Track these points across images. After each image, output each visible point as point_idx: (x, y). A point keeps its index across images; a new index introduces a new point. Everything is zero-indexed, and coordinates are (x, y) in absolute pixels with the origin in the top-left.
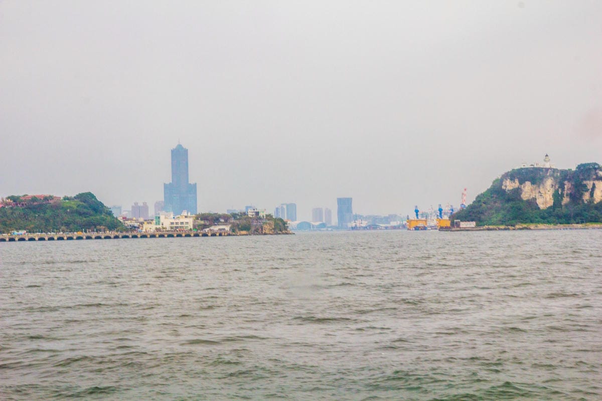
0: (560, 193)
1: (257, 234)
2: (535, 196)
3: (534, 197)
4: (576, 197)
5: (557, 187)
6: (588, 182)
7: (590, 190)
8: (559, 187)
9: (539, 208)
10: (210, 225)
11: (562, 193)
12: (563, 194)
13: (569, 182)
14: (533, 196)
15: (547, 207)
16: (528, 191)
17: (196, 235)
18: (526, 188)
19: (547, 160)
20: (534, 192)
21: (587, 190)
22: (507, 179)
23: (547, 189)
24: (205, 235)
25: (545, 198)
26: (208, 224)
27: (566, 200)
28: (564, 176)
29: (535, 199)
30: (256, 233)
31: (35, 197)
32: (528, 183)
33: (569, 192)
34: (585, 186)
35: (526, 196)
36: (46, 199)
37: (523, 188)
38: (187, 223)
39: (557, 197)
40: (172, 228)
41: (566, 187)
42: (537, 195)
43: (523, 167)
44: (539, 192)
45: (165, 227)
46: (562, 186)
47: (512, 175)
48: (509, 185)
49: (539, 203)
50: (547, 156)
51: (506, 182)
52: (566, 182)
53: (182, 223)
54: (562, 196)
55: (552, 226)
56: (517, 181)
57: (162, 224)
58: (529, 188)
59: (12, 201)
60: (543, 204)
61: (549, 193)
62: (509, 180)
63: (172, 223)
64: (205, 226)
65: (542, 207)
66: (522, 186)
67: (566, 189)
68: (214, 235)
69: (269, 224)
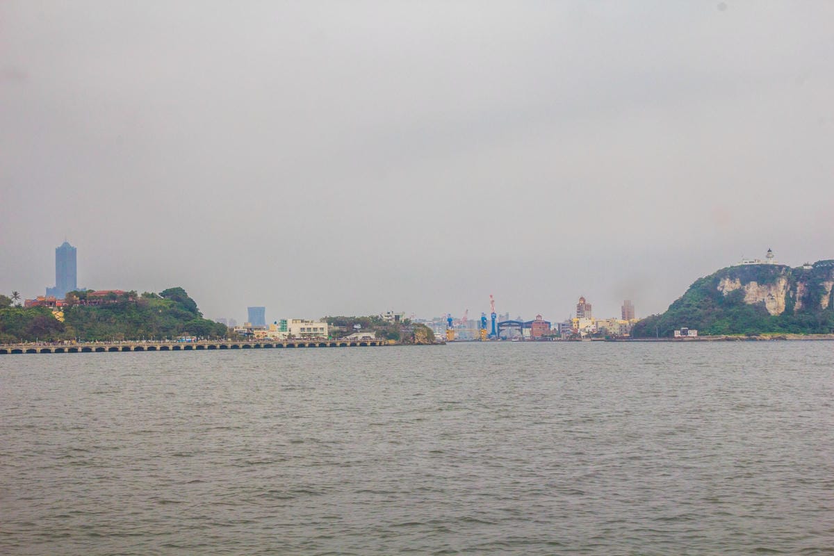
0: (791, 296)
1: (409, 344)
2: (764, 299)
3: (762, 300)
4: (811, 301)
5: (788, 289)
6: (827, 283)
7: (829, 293)
8: (791, 289)
9: (769, 314)
10: (348, 332)
11: (794, 296)
12: (795, 298)
13: (801, 282)
14: (760, 299)
15: (780, 312)
16: (753, 293)
17: (333, 345)
18: (751, 289)
19: (771, 255)
20: (761, 294)
21: (826, 293)
22: (725, 279)
23: (779, 291)
24: (343, 345)
25: (776, 302)
26: (345, 330)
27: (798, 305)
28: (796, 276)
29: (764, 303)
30: (406, 342)
31: (111, 292)
32: (753, 284)
33: (801, 295)
34: (823, 288)
35: (751, 299)
36: (127, 295)
37: (746, 290)
38: (322, 329)
39: (790, 301)
40: (303, 335)
41: (798, 288)
42: (766, 298)
43: (744, 264)
44: (770, 295)
45: (292, 334)
46: (794, 289)
47: (731, 273)
48: (727, 287)
49: (770, 309)
50: (770, 251)
51: (724, 283)
52: (798, 283)
53: (315, 329)
54: (794, 299)
55: (802, 336)
56: (738, 281)
57: (290, 331)
58: (755, 290)
59: (78, 298)
60: (775, 309)
61: (782, 296)
62: (728, 279)
63: (303, 329)
64: (343, 334)
65: (773, 312)
66: (746, 287)
67: (798, 291)
68: (353, 345)
69: (422, 331)
